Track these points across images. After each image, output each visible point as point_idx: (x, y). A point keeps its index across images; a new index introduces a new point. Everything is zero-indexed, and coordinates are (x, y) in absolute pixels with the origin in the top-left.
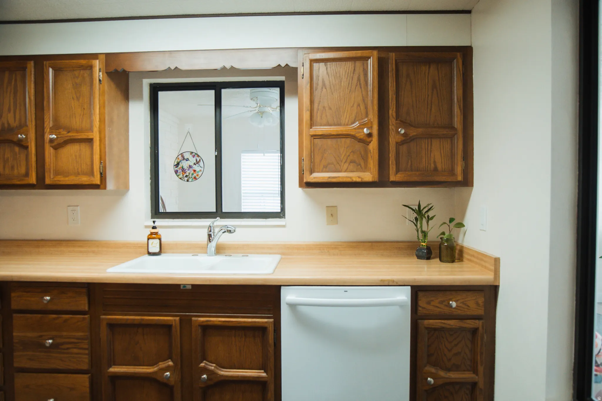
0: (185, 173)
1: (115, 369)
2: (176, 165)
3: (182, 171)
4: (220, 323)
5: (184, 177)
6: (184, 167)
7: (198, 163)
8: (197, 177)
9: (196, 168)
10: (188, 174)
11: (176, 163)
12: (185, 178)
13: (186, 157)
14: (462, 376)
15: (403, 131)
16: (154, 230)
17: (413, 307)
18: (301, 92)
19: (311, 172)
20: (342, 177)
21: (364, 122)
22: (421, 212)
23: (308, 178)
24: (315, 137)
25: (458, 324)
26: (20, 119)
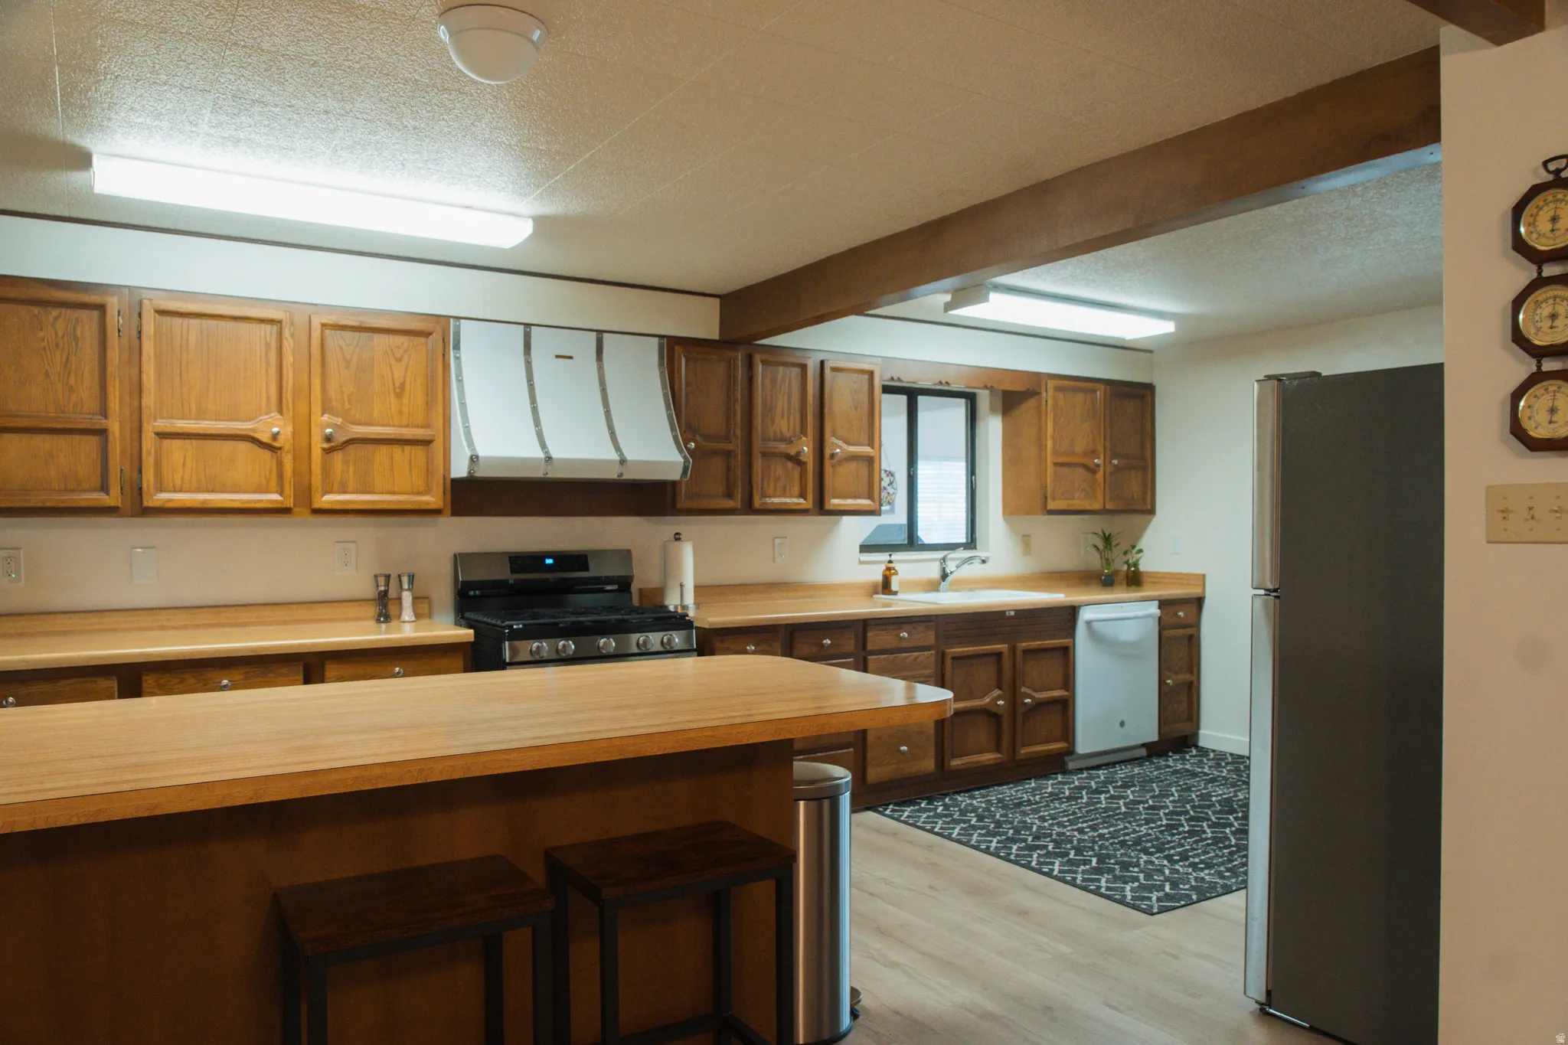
1: (956, 706)
4: (1036, 647)
14: (1184, 677)
15: (1115, 462)
16: (890, 565)
17: (1160, 618)
18: (1043, 418)
19: (1054, 499)
20: (1077, 504)
21: (1093, 453)
22: (1107, 539)
23: (1051, 505)
24: (1056, 464)
25: (1180, 632)
26: (794, 428)
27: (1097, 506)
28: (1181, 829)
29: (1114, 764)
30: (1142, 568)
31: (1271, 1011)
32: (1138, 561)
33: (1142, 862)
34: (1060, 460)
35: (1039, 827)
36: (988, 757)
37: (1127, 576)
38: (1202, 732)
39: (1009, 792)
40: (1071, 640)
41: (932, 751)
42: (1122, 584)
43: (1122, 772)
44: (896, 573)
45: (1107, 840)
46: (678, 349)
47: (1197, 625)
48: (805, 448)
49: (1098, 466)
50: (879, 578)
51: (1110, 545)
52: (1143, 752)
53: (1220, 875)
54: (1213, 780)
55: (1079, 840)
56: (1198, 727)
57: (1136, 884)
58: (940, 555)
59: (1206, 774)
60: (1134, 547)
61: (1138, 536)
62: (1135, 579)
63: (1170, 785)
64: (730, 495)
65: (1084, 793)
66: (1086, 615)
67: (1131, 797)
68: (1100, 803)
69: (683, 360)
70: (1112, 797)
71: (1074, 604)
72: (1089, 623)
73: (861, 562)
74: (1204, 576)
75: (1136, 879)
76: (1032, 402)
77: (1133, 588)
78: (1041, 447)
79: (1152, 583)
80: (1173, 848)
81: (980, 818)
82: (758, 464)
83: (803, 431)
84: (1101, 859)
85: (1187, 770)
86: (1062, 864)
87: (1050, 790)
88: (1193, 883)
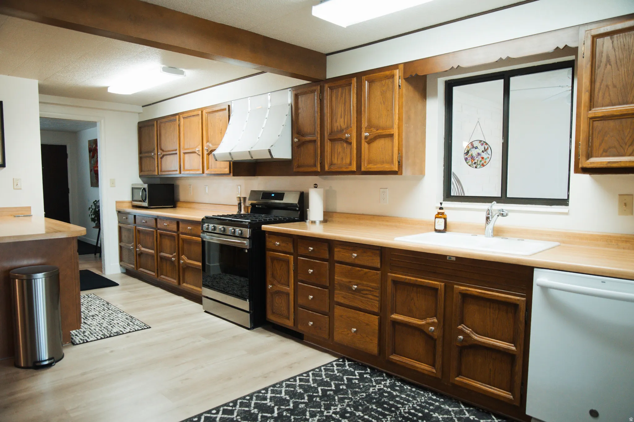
0: (474, 160)
1: (395, 316)
2: (466, 153)
3: (471, 159)
4: (476, 294)
5: (473, 163)
6: (473, 155)
7: (486, 151)
8: (485, 164)
9: (484, 155)
10: (476, 161)
11: (466, 151)
12: (474, 165)
13: (475, 146)
23: (584, 163)
36: (424, 367)
41: (376, 341)
46: (295, 92)
48: (348, 134)
64: (315, 164)
69: (298, 97)
72: (544, 288)
82: (328, 146)
83: (351, 124)
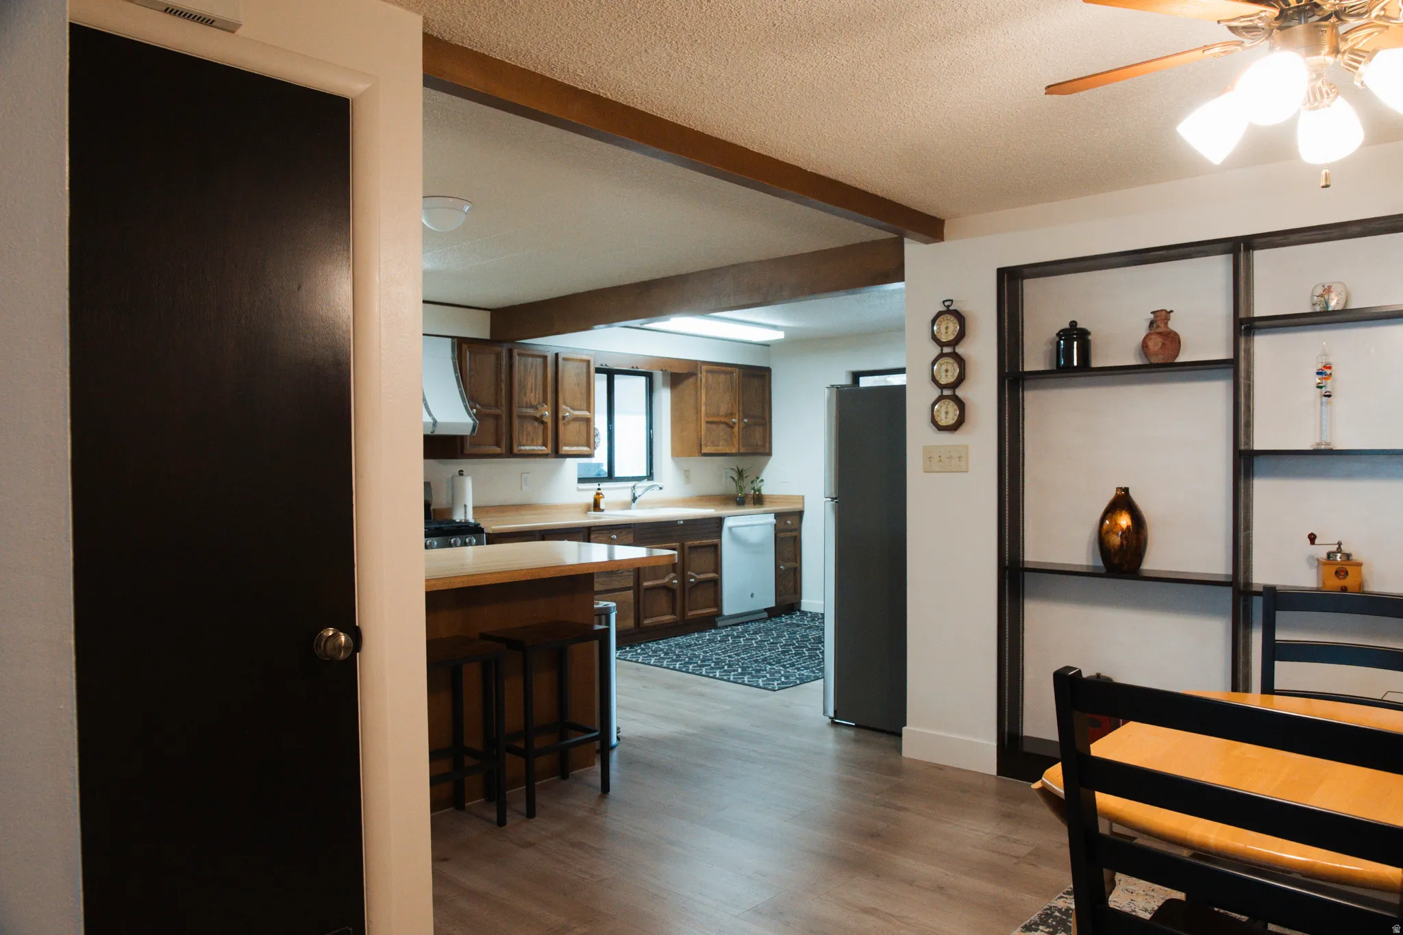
4: (697, 545)
14: (790, 564)
15: (746, 420)
16: (599, 491)
17: (775, 525)
18: (699, 393)
19: (706, 445)
20: (721, 449)
21: (732, 415)
22: (740, 473)
23: (705, 450)
24: (708, 422)
25: (789, 534)
26: (539, 398)
27: (734, 451)
28: (790, 653)
29: (747, 623)
30: (764, 491)
31: (837, 721)
32: (760, 487)
33: (768, 669)
34: (710, 420)
35: (704, 656)
36: (668, 618)
37: (754, 498)
38: (803, 601)
39: (681, 640)
40: (719, 540)
41: (632, 614)
42: (750, 503)
43: (752, 627)
44: (603, 497)
45: (746, 660)
46: (464, 346)
47: (798, 530)
48: (547, 413)
49: (734, 423)
50: (591, 501)
51: (743, 477)
52: (765, 615)
53: (813, 672)
54: (810, 627)
55: (729, 661)
56: (801, 599)
57: (765, 679)
58: (631, 484)
59: (805, 625)
60: (758, 478)
61: (761, 471)
62: (758, 500)
63: (783, 632)
64: (498, 444)
65: (730, 638)
66: (728, 523)
67: (759, 639)
68: (741, 642)
69: (468, 353)
70: (747, 639)
71: (720, 516)
72: (730, 528)
73: (579, 490)
74: (803, 497)
75: (765, 676)
76: (691, 380)
77: (758, 505)
78: (698, 411)
79: (771, 502)
80: (786, 661)
81: (666, 654)
82: (516, 422)
83: (545, 401)
84: (743, 669)
85: (794, 623)
86: (720, 672)
87: (708, 637)
88: (798, 676)
